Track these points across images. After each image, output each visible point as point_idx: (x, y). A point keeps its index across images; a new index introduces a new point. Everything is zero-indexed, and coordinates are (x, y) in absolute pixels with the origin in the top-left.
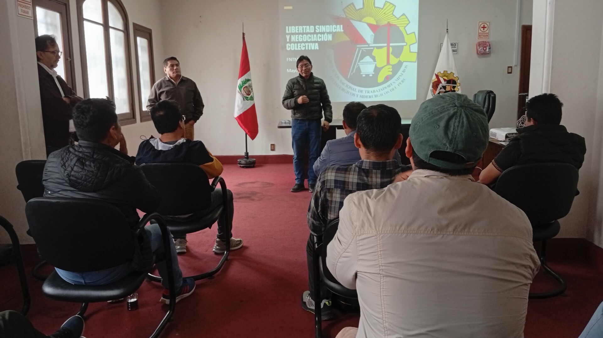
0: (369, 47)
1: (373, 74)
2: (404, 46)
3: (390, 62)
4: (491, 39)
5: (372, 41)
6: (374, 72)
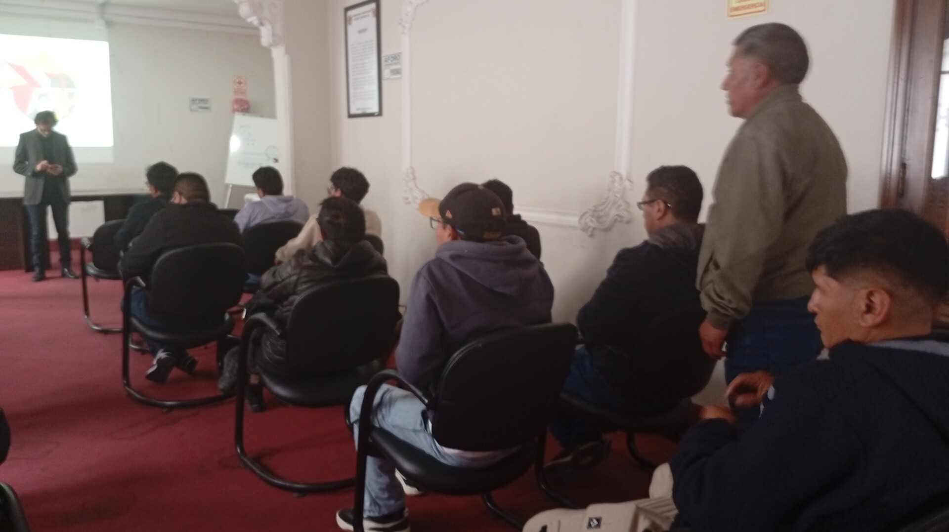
4: (250, 97)
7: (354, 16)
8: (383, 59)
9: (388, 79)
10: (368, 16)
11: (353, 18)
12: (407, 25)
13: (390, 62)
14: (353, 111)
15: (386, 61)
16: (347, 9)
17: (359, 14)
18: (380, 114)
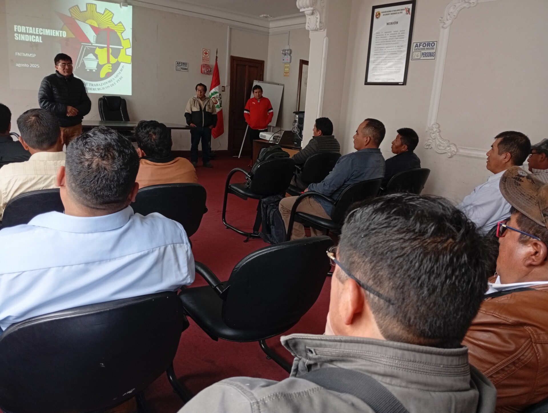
0: (92, 46)
1: (96, 70)
2: (121, 50)
3: (110, 61)
4: (211, 63)
5: (95, 41)
6: (97, 68)
7: (383, 12)
8: (413, 45)
9: (419, 59)
10: (401, 13)
11: (382, 14)
12: (448, 23)
13: (421, 47)
14: (369, 80)
15: (417, 46)
16: (374, 8)
17: (390, 11)
18: (404, 83)
